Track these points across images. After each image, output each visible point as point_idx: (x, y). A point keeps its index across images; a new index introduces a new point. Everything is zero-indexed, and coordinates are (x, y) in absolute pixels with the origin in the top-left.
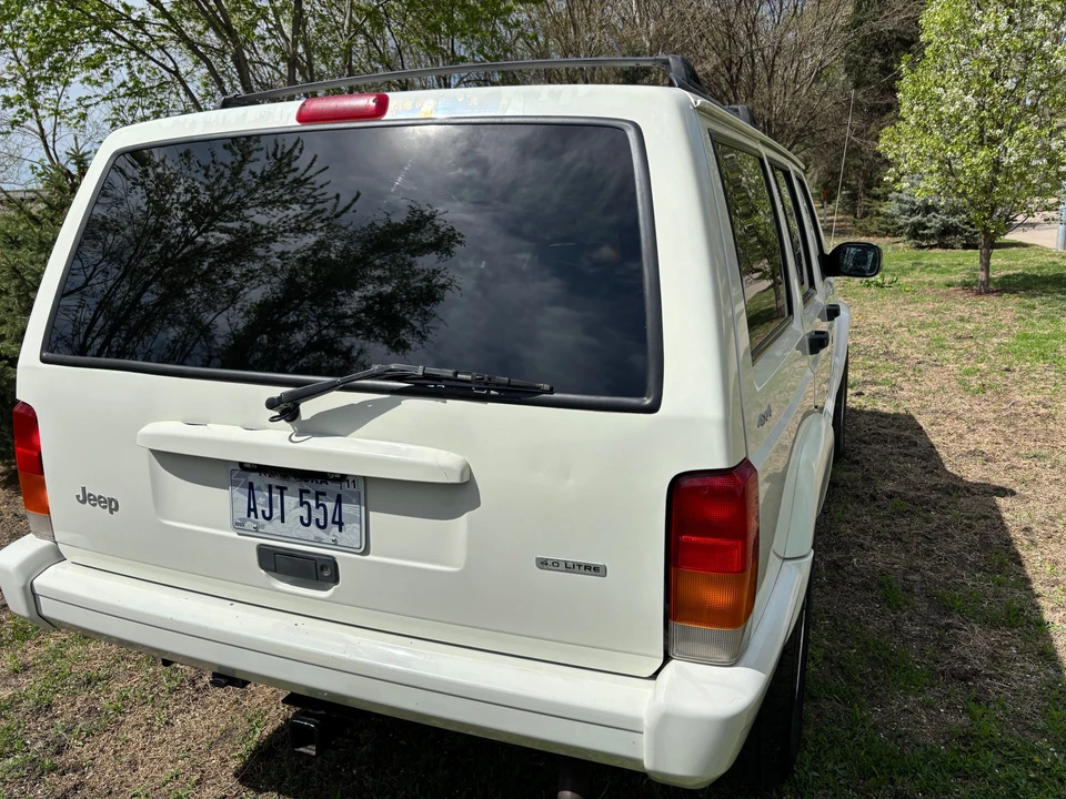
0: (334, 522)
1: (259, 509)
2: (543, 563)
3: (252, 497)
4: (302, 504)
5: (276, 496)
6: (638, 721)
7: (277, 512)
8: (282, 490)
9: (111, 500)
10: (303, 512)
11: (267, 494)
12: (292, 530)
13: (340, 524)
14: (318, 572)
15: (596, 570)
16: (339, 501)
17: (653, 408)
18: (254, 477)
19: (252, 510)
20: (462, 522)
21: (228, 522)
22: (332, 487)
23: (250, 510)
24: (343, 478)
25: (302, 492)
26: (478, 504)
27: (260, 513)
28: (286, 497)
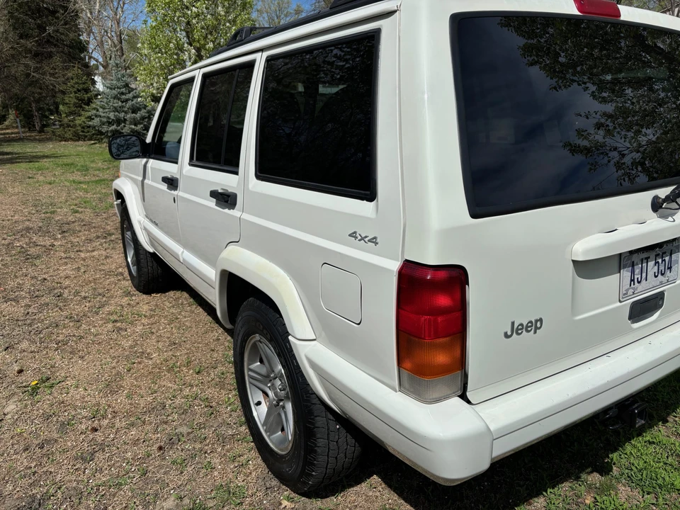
0: (668, 268)
1: (636, 277)
3: (633, 272)
4: (655, 264)
5: (644, 265)
7: (644, 275)
8: (647, 259)
9: (536, 321)
10: (656, 269)
11: (640, 266)
12: (650, 283)
13: (670, 268)
16: (670, 254)
18: (635, 258)
19: (632, 280)
22: (670, 246)
24: (674, 240)
25: (656, 256)
27: (635, 281)
28: (649, 263)
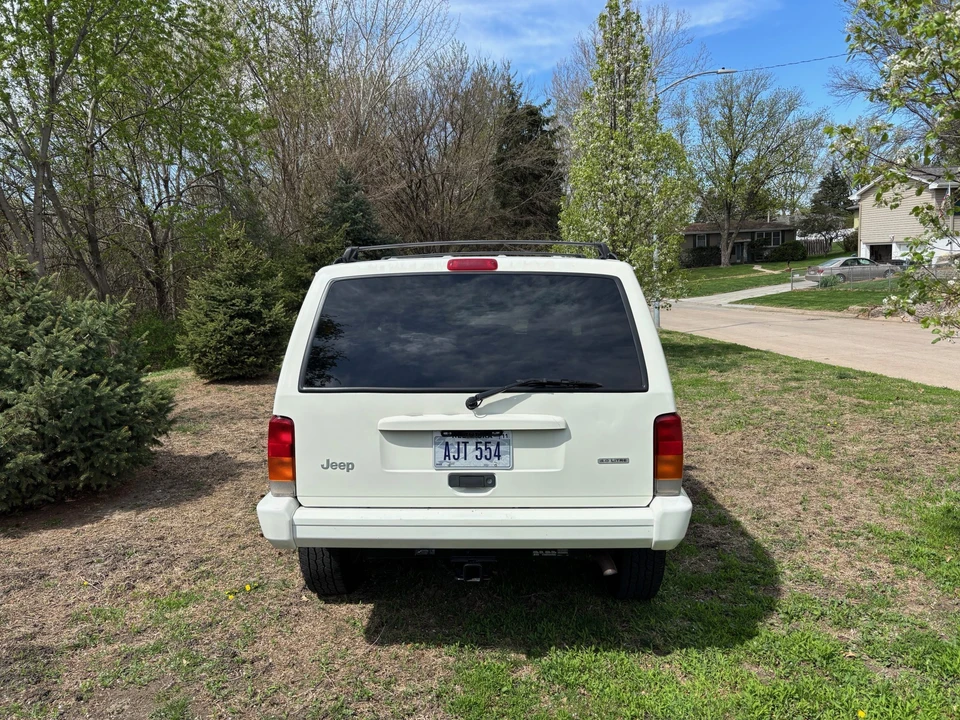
0: (495, 455)
1: (451, 455)
2: (601, 461)
3: (447, 449)
4: (477, 449)
5: (462, 446)
6: (651, 520)
7: (462, 455)
8: (465, 443)
9: (348, 464)
10: (478, 453)
11: (457, 447)
12: (471, 462)
13: (499, 457)
14: (484, 482)
15: (625, 461)
16: (498, 445)
17: (646, 390)
18: (450, 440)
19: (447, 455)
20: (562, 448)
21: (431, 464)
22: (495, 438)
23: (445, 456)
24: (501, 432)
25: (477, 443)
26: (570, 438)
27: (452, 457)
28: (468, 447)
